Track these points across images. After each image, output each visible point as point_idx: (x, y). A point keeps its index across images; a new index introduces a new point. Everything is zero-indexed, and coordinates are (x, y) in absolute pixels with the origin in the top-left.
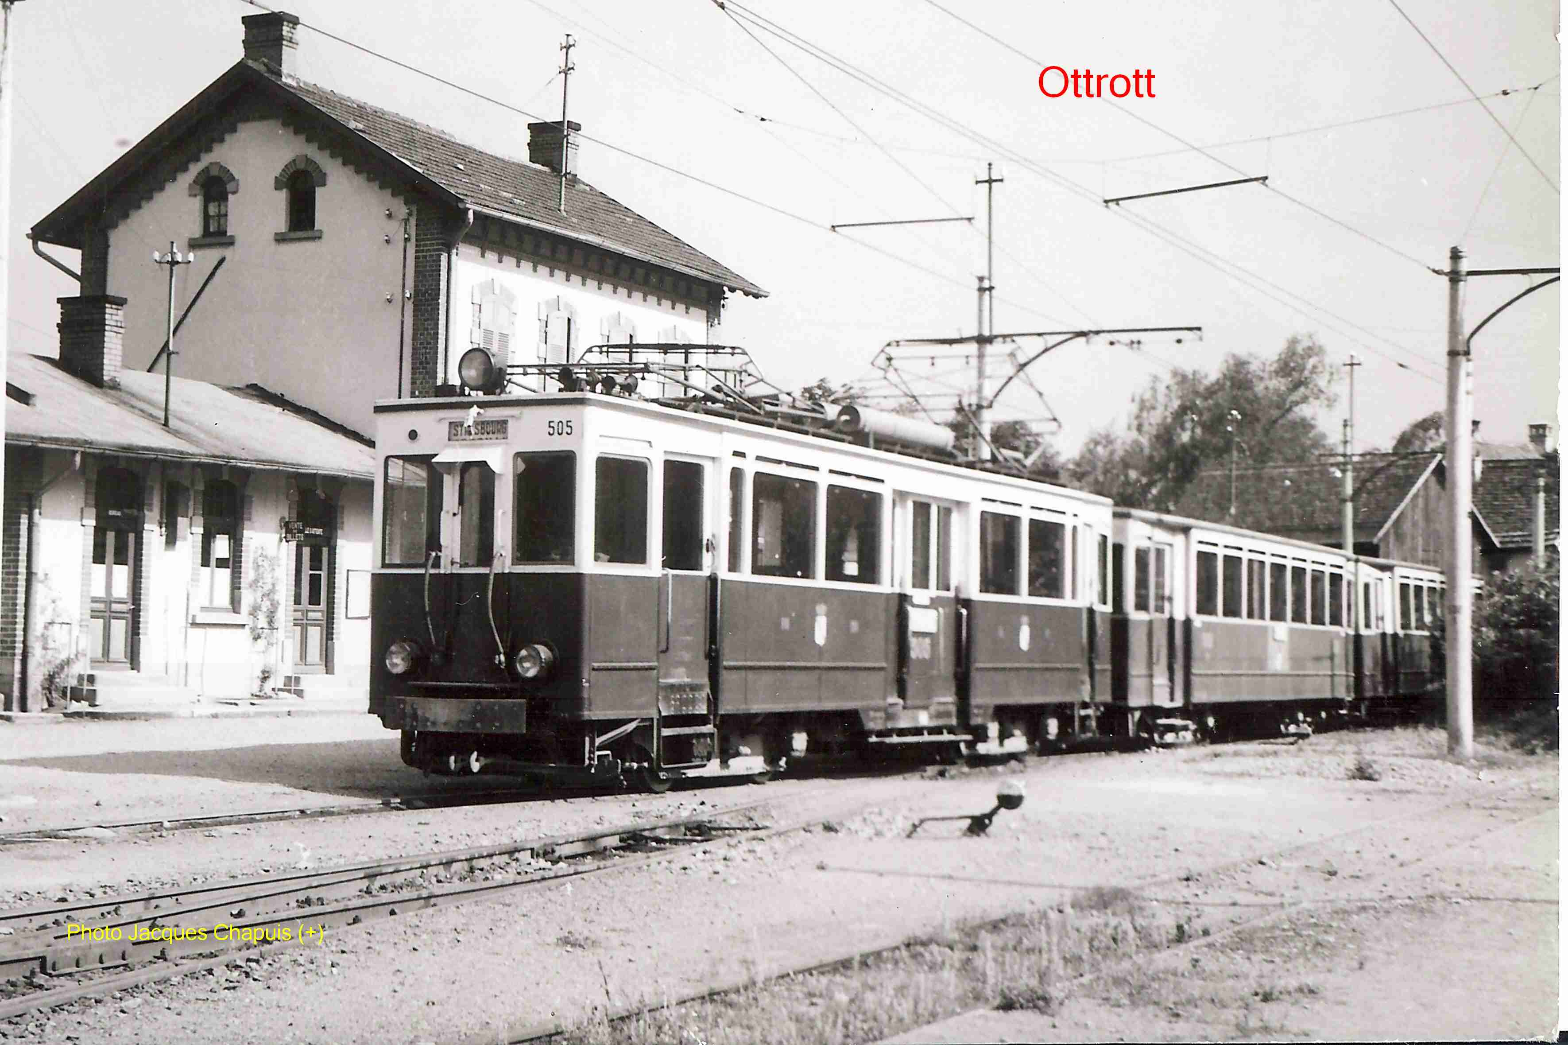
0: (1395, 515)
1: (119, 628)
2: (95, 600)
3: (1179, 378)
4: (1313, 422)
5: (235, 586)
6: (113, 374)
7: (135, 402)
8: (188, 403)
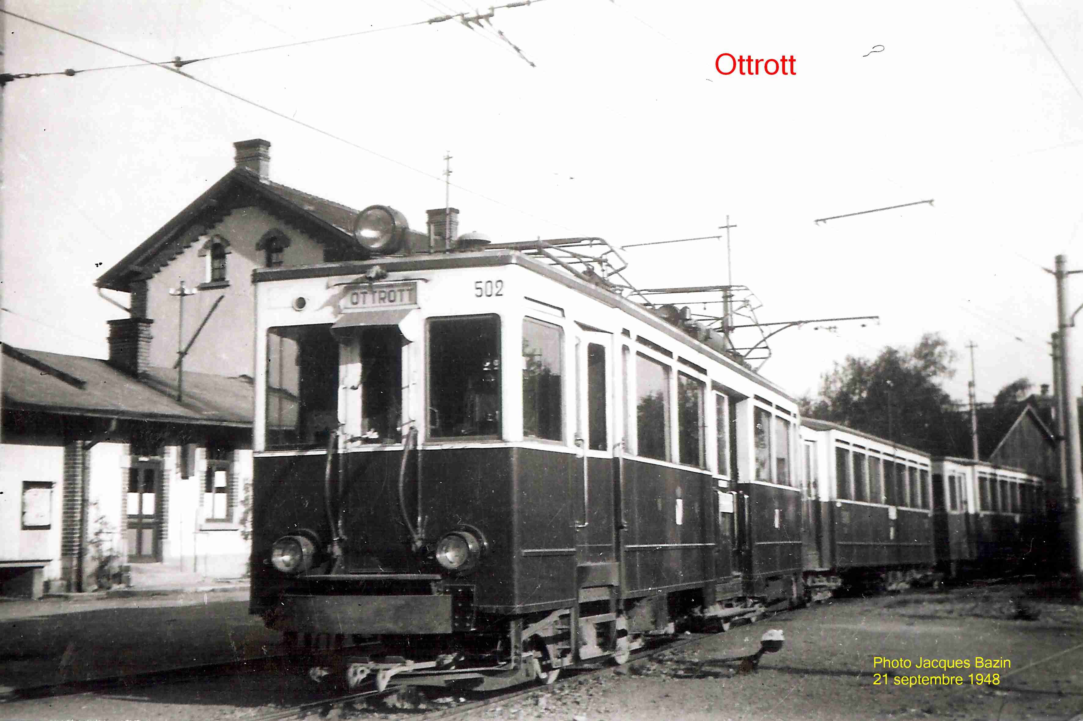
0: (1001, 444)
1: (148, 534)
2: (131, 516)
3: (851, 362)
4: (940, 387)
5: (230, 504)
6: (144, 369)
7: (160, 387)
8: (196, 386)
